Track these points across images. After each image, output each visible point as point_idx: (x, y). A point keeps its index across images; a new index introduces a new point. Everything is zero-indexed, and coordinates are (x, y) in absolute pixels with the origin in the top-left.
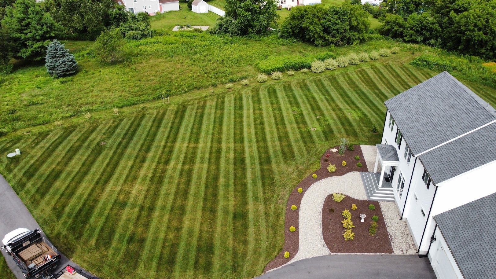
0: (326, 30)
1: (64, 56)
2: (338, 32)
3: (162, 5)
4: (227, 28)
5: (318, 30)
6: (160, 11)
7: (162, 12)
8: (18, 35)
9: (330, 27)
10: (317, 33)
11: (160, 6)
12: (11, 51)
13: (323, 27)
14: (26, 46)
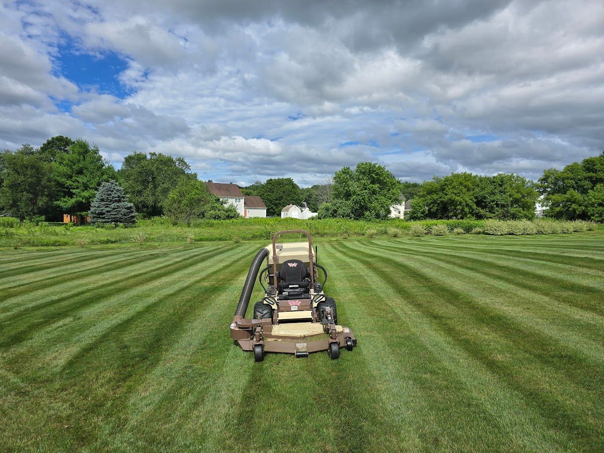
0: (480, 203)
1: (119, 201)
2: (497, 205)
3: (247, 210)
4: (335, 211)
5: (470, 202)
6: (244, 216)
7: (246, 218)
8: (63, 180)
9: (485, 198)
10: (467, 205)
11: (245, 211)
12: (47, 196)
13: (476, 198)
14: (71, 195)
